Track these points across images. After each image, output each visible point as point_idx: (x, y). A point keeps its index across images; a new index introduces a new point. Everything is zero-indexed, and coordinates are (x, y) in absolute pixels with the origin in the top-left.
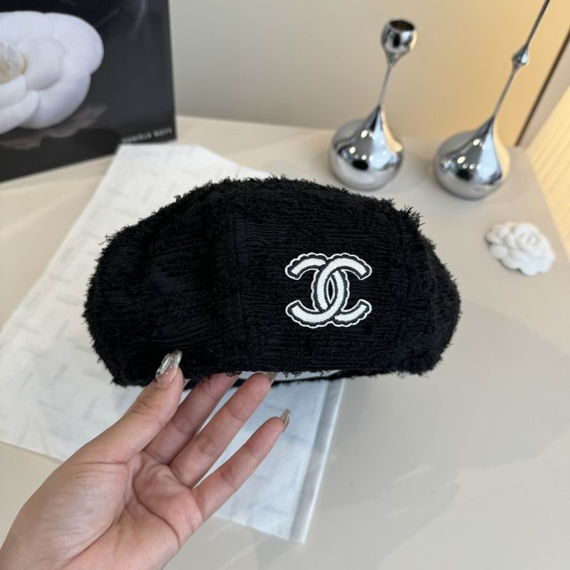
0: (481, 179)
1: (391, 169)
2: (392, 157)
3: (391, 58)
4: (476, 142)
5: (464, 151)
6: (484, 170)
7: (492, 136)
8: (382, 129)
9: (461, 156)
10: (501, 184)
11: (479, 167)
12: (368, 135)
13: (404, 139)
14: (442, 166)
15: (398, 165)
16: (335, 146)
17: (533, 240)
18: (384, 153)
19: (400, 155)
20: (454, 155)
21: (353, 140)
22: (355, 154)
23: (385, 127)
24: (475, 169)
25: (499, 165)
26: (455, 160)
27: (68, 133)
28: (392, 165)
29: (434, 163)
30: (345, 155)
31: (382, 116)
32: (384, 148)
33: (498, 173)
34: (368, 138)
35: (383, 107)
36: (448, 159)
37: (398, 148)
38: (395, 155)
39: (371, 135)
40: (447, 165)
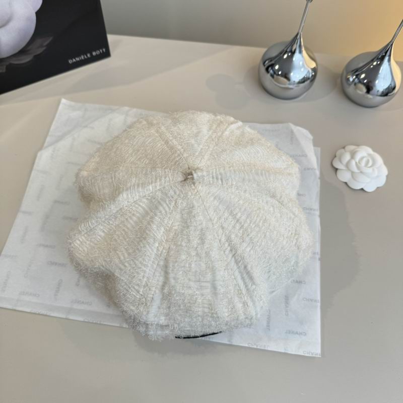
0: (378, 91)
1: (307, 82)
5: (365, 69)
6: (381, 84)
9: (362, 73)
11: (377, 82)
14: (348, 79)
18: (302, 70)
19: (314, 70)
20: (357, 72)
22: (279, 70)
26: (358, 76)
28: (309, 79)
33: (393, 85)
36: (353, 76)
37: (313, 65)
38: (310, 71)
40: (351, 80)
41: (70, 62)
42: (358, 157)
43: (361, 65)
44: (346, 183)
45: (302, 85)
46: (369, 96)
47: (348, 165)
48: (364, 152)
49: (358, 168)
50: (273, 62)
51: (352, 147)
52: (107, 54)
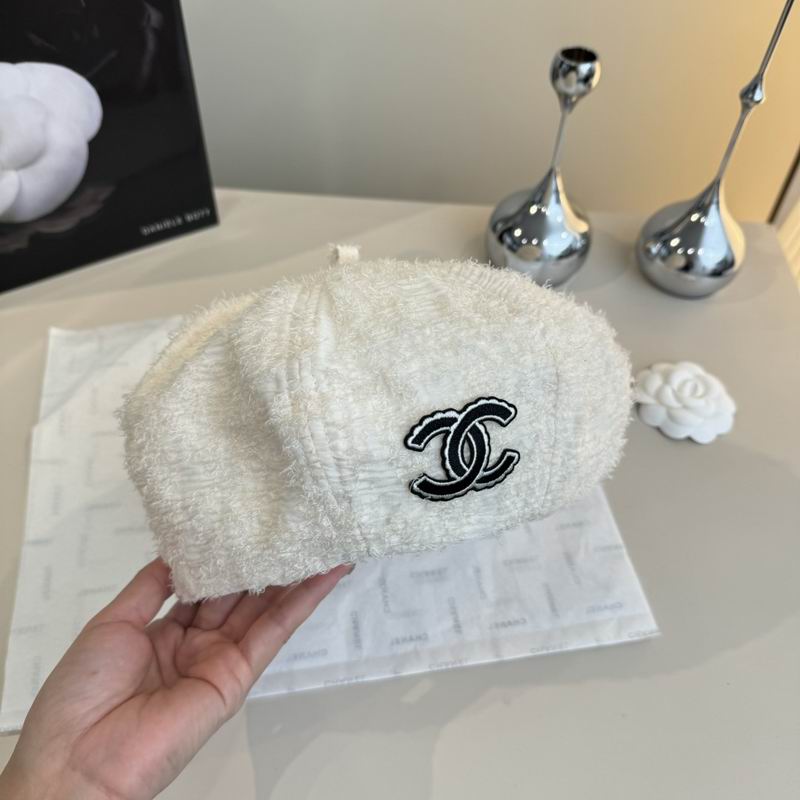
0: (704, 268)
1: (574, 258)
2: (575, 240)
3: (566, 101)
4: (694, 217)
5: (678, 230)
6: (709, 256)
7: (718, 208)
8: (558, 201)
9: (674, 237)
10: (734, 275)
11: (700, 252)
12: (539, 210)
13: (591, 215)
14: (648, 251)
15: (584, 251)
16: (494, 228)
17: (701, 391)
18: (564, 235)
19: (586, 236)
20: (663, 236)
21: (519, 219)
22: (521, 237)
23: (562, 197)
24: (695, 254)
25: (729, 248)
26: (666, 243)
27: (65, 225)
28: (576, 251)
29: (637, 248)
30: (508, 240)
31: (558, 182)
32: (562, 228)
33: (729, 259)
34: (540, 215)
35: (558, 169)
36: (656, 242)
37: (583, 227)
38: (578, 237)
39: (543, 210)
40: (654, 249)
41: (146, 231)
42: (676, 380)
43: (670, 222)
44: (658, 429)
45: (565, 262)
46: (690, 277)
47: (658, 396)
48: (687, 373)
49: (678, 398)
50: (510, 224)
51: (663, 366)
52: (211, 220)
